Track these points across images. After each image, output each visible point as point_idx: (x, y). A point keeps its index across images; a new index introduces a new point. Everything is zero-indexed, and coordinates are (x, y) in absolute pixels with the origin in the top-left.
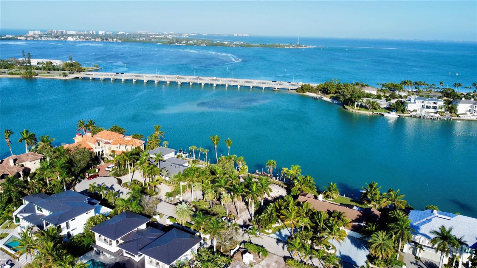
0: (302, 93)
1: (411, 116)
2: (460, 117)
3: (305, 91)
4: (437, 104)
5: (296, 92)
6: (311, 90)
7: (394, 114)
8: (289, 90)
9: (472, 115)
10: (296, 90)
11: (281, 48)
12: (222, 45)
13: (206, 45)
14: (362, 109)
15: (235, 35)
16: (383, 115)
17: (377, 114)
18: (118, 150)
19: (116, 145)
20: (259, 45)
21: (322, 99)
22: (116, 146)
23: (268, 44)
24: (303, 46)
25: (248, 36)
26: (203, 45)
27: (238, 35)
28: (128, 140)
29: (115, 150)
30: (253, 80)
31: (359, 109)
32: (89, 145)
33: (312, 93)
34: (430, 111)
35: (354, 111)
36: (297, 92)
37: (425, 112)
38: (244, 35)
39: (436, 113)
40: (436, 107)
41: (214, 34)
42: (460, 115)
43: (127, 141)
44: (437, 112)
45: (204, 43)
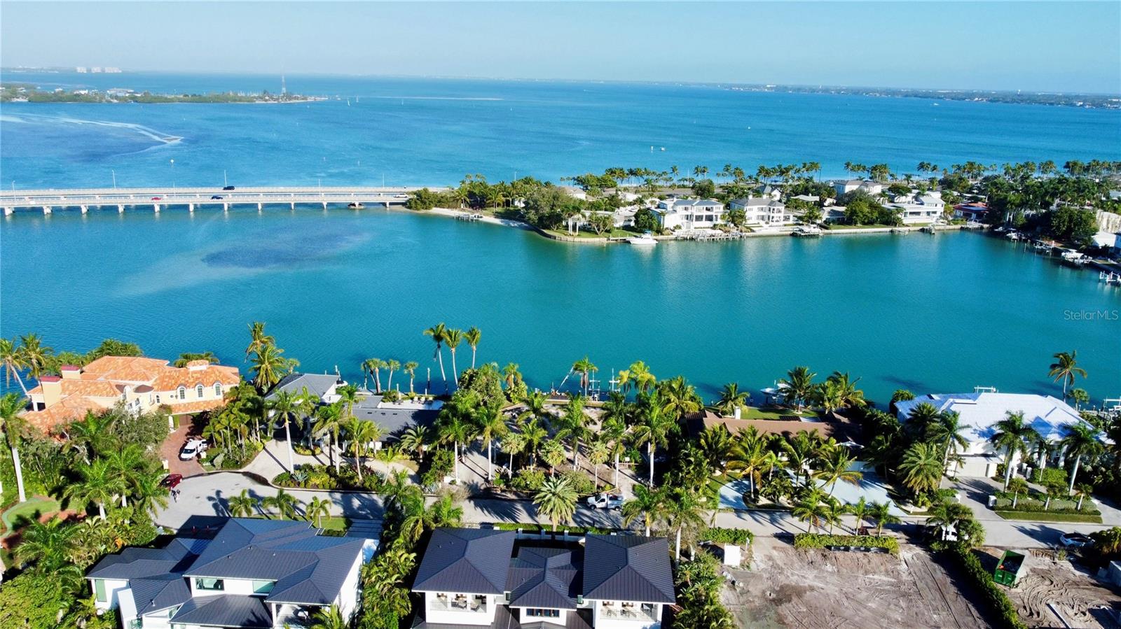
0: (422, 211)
1: (676, 239)
2: (753, 231)
3: (430, 204)
4: (712, 211)
5: (409, 210)
6: (441, 201)
7: (648, 238)
8: (388, 205)
9: (768, 225)
10: (403, 204)
11: (246, 103)
12: (76, 98)
13: (26, 100)
14: (583, 234)
15: (81, 70)
16: (629, 242)
17: (615, 242)
18: (180, 401)
19: (171, 389)
20: (182, 96)
21: (480, 219)
22: (173, 393)
23: (204, 95)
24: (297, 98)
25: (120, 71)
26: (18, 100)
27: (89, 70)
28: (201, 371)
29: (168, 404)
30: (282, 188)
31: (579, 235)
32: (95, 403)
33: (446, 210)
34: (702, 226)
35: (570, 239)
36: (410, 208)
37: (695, 228)
38: (109, 70)
39: (714, 227)
40: (712, 216)
41: (14, 69)
42: (753, 228)
43: (199, 375)
44: (715, 225)
45: (19, 95)
